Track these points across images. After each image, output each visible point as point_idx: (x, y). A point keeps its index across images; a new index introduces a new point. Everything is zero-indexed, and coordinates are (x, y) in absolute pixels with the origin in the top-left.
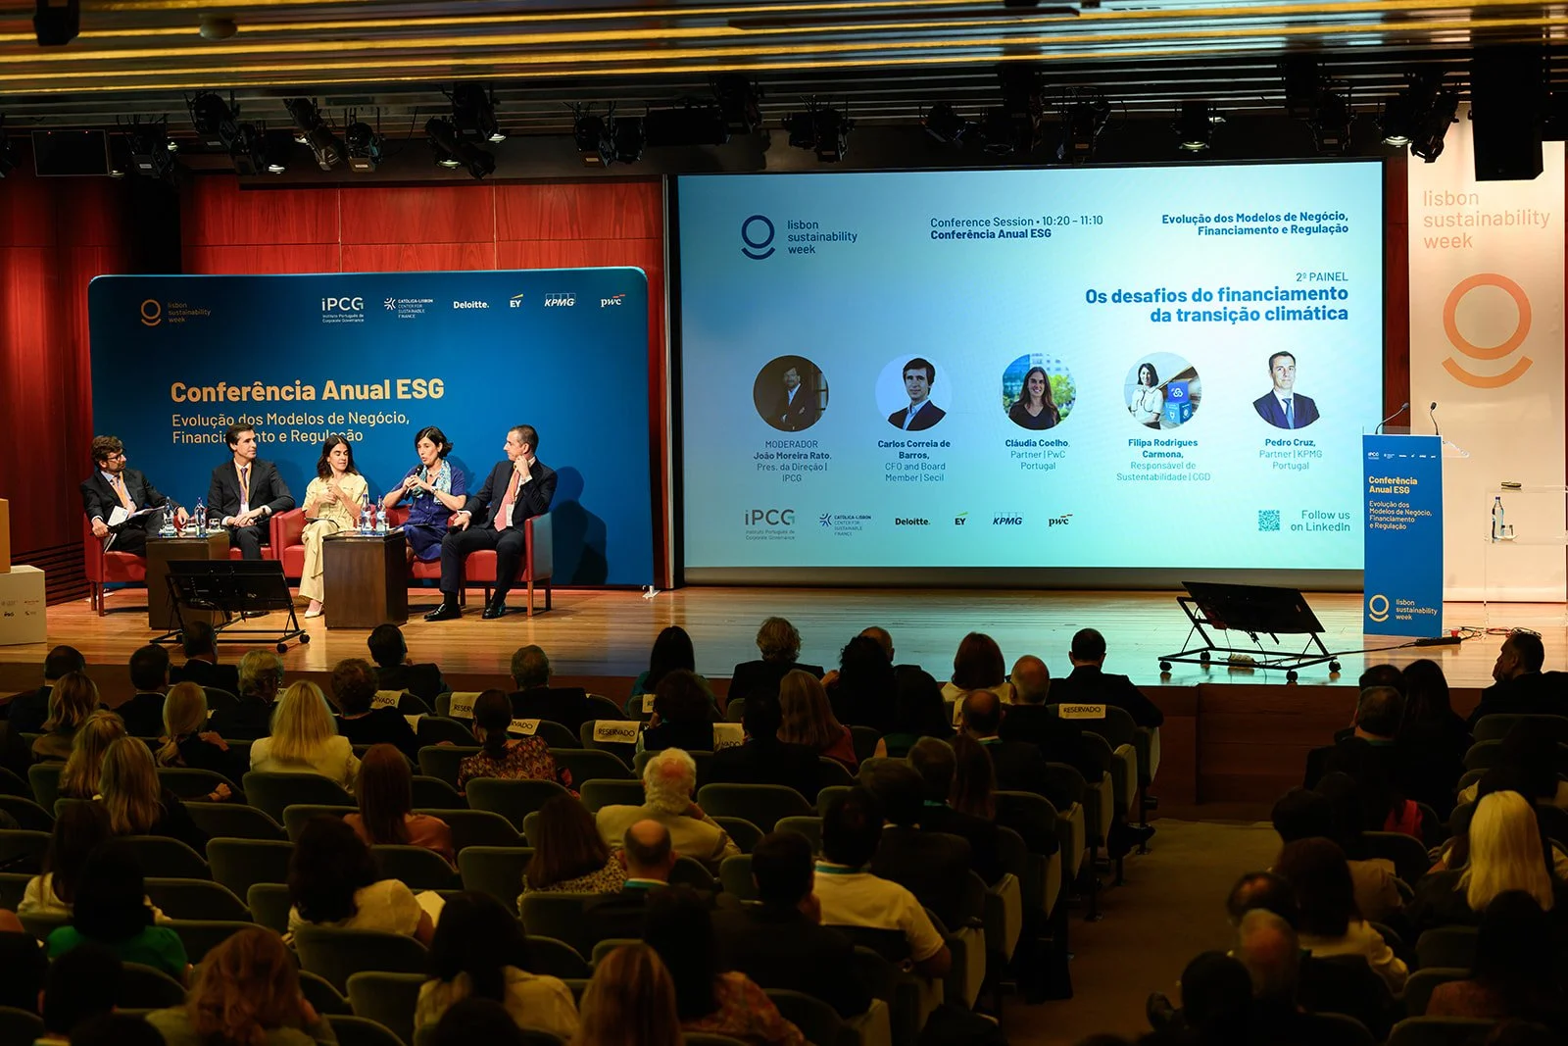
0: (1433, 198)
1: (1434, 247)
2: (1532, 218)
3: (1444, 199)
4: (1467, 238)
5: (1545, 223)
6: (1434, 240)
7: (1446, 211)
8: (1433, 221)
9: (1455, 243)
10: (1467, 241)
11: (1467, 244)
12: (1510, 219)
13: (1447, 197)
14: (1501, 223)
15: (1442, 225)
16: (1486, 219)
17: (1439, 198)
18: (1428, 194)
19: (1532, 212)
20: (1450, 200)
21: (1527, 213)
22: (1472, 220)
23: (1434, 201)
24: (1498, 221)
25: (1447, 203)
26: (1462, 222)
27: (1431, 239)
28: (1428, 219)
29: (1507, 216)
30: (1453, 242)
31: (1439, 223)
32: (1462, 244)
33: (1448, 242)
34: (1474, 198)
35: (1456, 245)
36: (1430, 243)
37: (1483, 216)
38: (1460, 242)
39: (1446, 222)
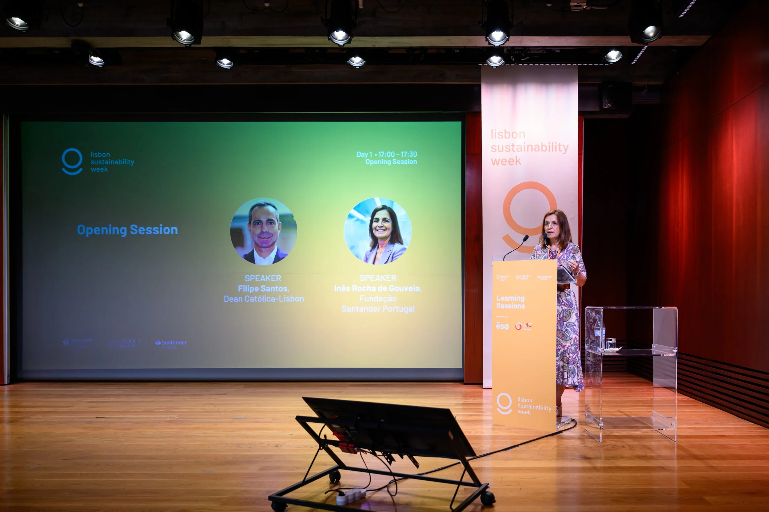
0: (497, 134)
1: (498, 164)
2: (558, 147)
3: (503, 135)
4: (518, 160)
5: (566, 150)
6: (498, 161)
7: (504, 142)
8: (497, 148)
9: (511, 162)
10: (518, 161)
11: (518, 163)
12: (544, 148)
13: (505, 133)
14: (539, 150)
15: (503, 151)
16: (530, 147)
17: (501, 134)
18: (494, 131)
19: (558, 144)
20: (507, 135)
21: (554, 144)
22: (521, 148)
23: (497, 135)
24: (537, 149)
25: (505, 137)
26: (515, 149)
27: (496, 160)
28: (494, 147)
29: (542, 146)
30: (509, 162)
31: (501, 149)
32: (515, 163)
33: (506, 162)
34: (522, 134)
35: (511, 163)
36: (495, 162)
37: (528, 146)
38: (513, 161)
39: (505, 149)
